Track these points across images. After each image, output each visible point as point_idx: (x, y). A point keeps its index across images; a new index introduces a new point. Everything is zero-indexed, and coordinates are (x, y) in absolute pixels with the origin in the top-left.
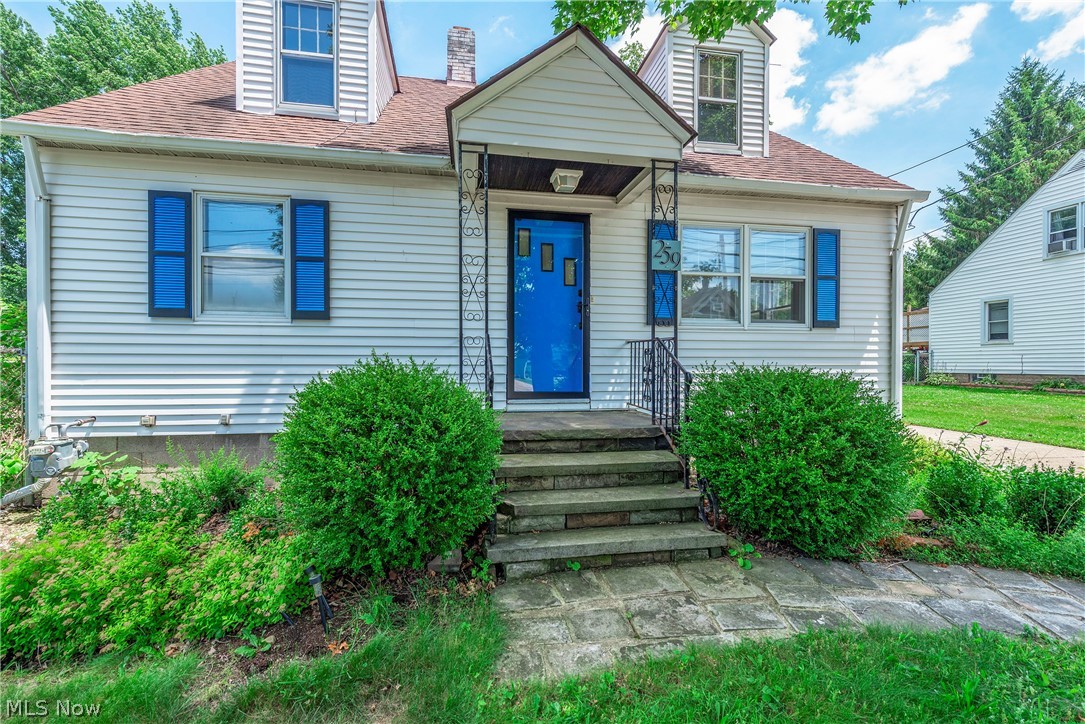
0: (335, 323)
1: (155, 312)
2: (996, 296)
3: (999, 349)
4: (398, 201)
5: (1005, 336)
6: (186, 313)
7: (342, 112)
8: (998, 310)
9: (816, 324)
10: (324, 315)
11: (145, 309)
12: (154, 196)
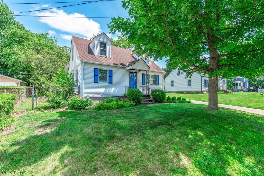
0: (113, 84)
1: (95, 82)
2: (172, 80)
3: (172, 87)
4: (119, 70)
5: (173, 86)
6: (98, 83)
7: (107, 57)
8: (172, 82)
9: (157, 85)
10: (112, 83)
11: (94, 82)
12: (95, 69)
